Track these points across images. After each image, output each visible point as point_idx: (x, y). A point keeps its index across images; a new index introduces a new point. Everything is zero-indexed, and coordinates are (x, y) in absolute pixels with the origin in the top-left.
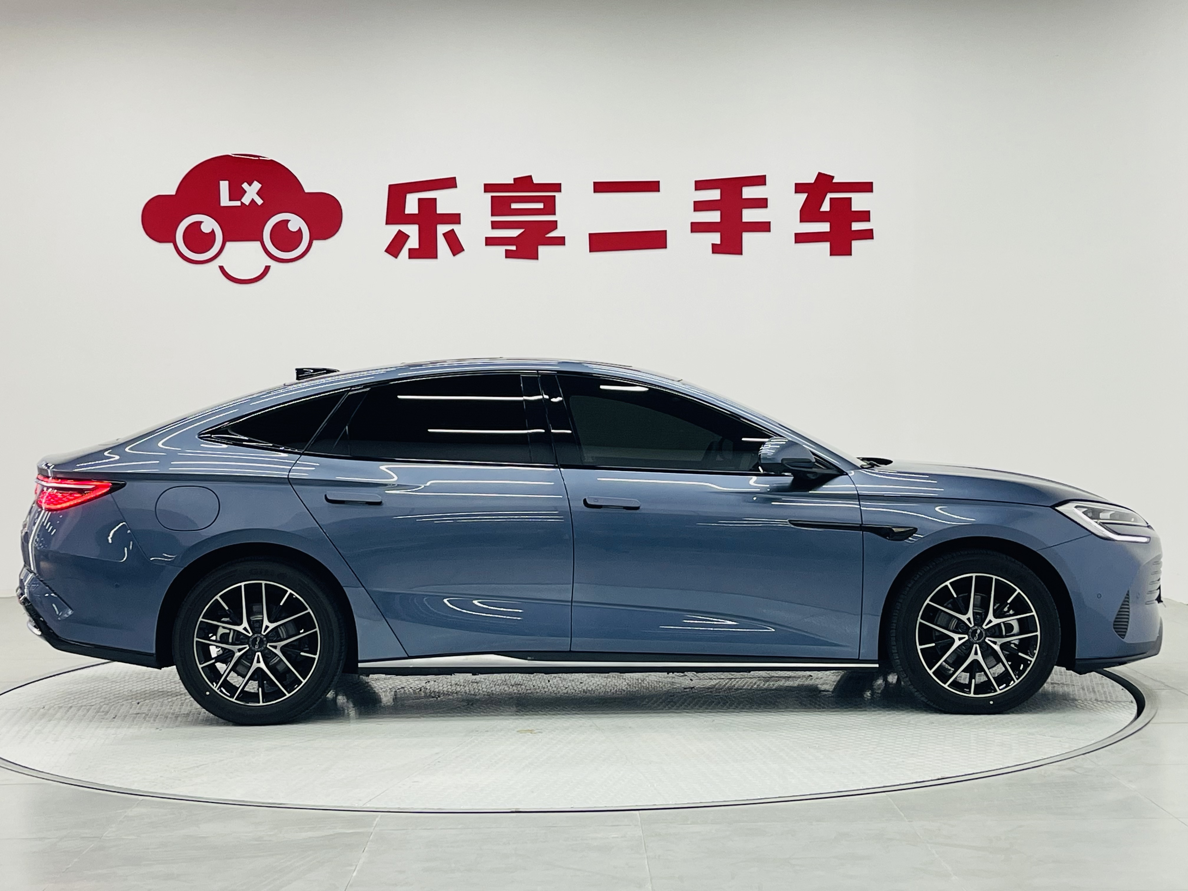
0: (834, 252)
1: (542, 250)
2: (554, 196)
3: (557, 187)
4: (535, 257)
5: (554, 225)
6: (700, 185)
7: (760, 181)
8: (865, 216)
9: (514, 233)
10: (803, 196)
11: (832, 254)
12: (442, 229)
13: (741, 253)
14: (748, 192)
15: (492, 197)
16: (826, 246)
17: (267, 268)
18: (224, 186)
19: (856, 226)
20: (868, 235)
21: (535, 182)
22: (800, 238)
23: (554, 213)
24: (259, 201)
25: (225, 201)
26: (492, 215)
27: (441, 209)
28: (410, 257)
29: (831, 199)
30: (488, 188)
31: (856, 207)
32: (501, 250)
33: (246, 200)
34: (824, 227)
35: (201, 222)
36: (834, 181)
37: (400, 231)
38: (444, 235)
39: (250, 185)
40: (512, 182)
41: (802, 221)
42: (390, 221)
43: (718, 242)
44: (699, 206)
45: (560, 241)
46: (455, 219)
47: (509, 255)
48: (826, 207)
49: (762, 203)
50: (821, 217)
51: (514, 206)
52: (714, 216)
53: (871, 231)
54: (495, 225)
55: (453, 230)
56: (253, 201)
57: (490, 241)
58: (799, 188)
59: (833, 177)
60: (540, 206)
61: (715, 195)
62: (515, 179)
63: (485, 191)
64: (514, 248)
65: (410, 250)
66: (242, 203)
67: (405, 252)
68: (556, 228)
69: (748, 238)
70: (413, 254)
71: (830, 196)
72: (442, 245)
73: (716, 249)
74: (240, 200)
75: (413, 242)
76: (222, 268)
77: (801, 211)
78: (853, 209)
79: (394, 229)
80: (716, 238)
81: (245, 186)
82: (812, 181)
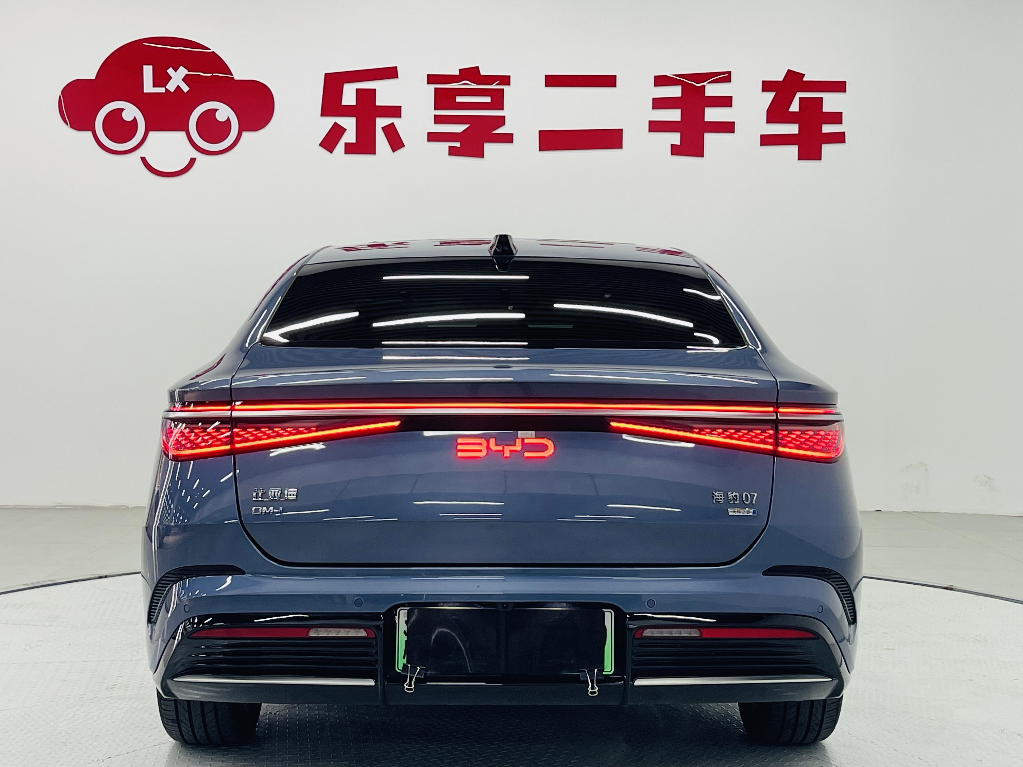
0: (801, 157)
1: (489, 147)
2: (503, 89)
3: (506, 80)
4: (480, 154)
5: (501, 121)
6: (661, 81)
7: (726, 77)
8: (837, 118)
9: (459, 128)
10: (771, 95)
11: (800, 158)
12: (381, 122)
13: (702, 155)
14: (712, 90)
15: (435, 88)
16: (794, 150)
17: (193, 161)
18: (148, 71)
19: (827, 129)
20: (840, 138)
21: (483, 73)
22: (767, 140)
23: (501, 108)
24: (185, 88)
25: (148, 87)
26: (436, 108)
27: (380, 101)
28: (346, 152)
29: (800, 98)
30: (432, 79)
31: (826, 108)
32: (444, 146)
33: (171, 86)
34: (793, 129)
35: (123, 110)
36: (805, 79)
37: (335, 124)
38: (383, 128)
39: (176, 71)
40: (458, 73)
41: (768, 121)
42: (325, 112)
43: (678, 142)
44: (658, 103)
45: (508, 138)
46: (395, 111)
47: (453, 152)
48: (795, 107)
49: (726, 102)
50: (790, 118)
51: (459, 99)
52: (674, 115)
53: (843, 133)
54: (438, 120)
55: (393, 124)
56: (178, 87)
57: (433, 137)
58: (767, 86)
59: (803, 75)
60: (487, 100)
61: (675, 91)
62: (461, 70)
63: (428, 83)
64: (458, 145)
65: (346, 144)
66: (166, 90)
67: (340, 147)
68: (504, 124)
69: (710, 139)
70: (350, 149)
71: (799, 95)
72: (381, 140)
73: (676, 150)
74: (165, 87)
75: (350, 136)
76: (143, 160)
77: (767, 111)
78: (824, 110)
79: (330, 121)
80: (675, 138)
81: (170, 71)
82: (781, 79)
